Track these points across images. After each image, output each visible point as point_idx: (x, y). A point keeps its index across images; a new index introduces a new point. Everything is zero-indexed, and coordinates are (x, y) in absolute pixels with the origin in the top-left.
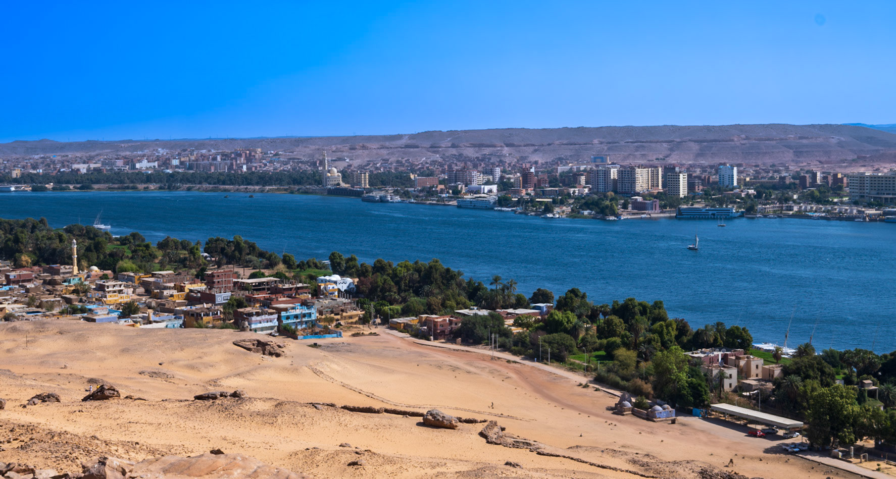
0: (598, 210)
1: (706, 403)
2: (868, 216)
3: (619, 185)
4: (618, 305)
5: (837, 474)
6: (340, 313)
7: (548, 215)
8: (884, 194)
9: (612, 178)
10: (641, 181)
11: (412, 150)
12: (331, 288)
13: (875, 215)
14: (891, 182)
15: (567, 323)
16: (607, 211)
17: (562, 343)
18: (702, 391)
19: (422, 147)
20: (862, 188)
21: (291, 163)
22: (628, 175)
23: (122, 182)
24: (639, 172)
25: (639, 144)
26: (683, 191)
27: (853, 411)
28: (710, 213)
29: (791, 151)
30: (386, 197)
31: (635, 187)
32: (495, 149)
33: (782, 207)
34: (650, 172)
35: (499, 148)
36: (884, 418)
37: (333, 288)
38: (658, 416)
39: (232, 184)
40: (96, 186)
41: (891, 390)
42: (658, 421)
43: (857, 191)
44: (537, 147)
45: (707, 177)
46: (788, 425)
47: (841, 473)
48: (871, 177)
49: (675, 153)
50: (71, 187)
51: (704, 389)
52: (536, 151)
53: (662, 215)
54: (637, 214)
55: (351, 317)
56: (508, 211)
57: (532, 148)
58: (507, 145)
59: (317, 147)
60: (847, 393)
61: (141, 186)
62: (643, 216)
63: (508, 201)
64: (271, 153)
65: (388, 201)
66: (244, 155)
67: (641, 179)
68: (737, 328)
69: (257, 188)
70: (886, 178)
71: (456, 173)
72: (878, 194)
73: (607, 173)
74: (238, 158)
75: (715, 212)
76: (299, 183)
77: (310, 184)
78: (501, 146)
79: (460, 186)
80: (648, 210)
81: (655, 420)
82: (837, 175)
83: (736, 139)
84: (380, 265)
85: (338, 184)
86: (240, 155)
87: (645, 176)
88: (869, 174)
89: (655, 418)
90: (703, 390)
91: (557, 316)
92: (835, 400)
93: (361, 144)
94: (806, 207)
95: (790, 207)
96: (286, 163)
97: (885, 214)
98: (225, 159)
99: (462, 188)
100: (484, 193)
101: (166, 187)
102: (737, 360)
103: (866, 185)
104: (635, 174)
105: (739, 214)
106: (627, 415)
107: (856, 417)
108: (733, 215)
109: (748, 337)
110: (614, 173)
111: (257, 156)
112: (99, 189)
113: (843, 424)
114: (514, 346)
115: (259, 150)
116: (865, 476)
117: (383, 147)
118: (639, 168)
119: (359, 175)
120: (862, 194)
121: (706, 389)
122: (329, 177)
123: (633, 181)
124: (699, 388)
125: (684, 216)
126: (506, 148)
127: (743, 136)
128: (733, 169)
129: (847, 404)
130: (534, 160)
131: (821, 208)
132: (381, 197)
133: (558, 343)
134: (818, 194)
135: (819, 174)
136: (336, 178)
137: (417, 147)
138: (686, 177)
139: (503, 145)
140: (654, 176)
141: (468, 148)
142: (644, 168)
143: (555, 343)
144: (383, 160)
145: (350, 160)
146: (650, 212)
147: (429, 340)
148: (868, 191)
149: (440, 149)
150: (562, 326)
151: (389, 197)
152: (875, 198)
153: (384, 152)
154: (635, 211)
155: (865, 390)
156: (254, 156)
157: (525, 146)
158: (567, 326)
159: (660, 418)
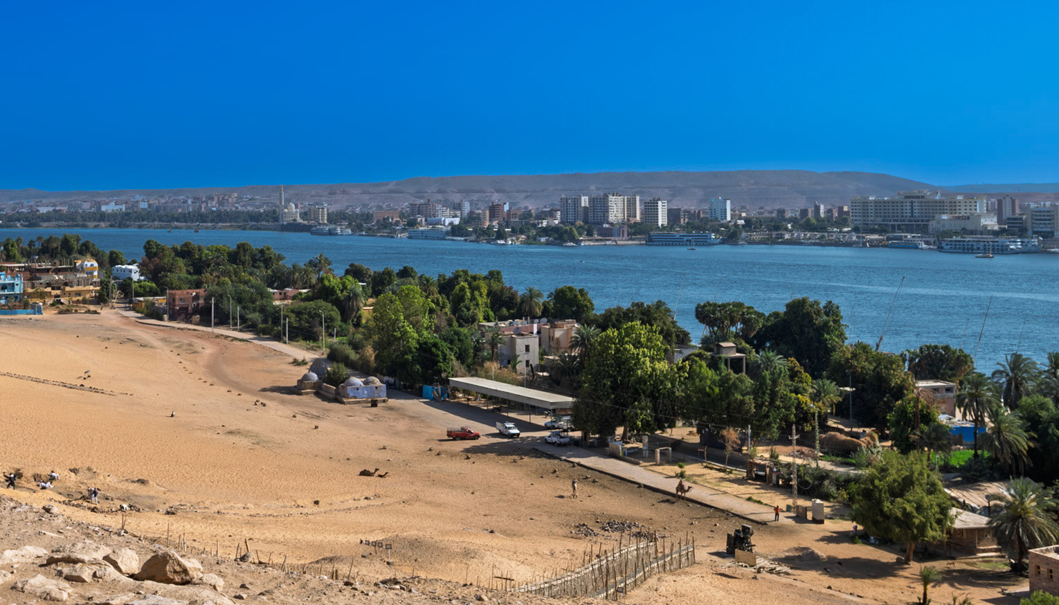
0: (557, 236)
1: (444, 375)
2: (868, 242)
3: (590, 215)
4: (444, 279)
5: (594, 482)
6: (62, 287)
7: (499, 242)
8: (890, 221)
9: (583, 205)
10: (615, 210)
11: (395, 195)
12: (89, 265)
13: (877, 240)
14: (899, 208)
15: (342, 291)
16: (566, 236)
17: (315, 313)
18: (438, 356)
19: (406, 193)
20: (866, 214)
21: (265, 207)
22: (600, 205)
23: (73, 220)
24: (613, 200)
25: (639, 189)
26: (662, 220)
27: (654, 370)
28: (685, 239)
29: (804, 197)
30: (335, 229)
31: (608, 217)
32: (484, 195)
33: (771, 235)
34: (626, 200)
35: (488, 194)
36: (709, 382)
37: (92, 265)
38: (351, 394)
39: (186, 221)
40: (45, 224)
41: (772, 361)
42: (349, 403)
43: (860, 218)
44: (529, 194)
45: (697, 212)
46: (552, 404)
47: (606, 481)
48: (875, 202)
49: (678, 198)
50: (18, 225)
51: (443, 352)
52: (527, 197)
53: (630, 242)
54: (601, 240)
55: (78, 293)
56: (460, 240)
57: (523, 195)
58: (497, 191)
59: (296, 192)
60: (649, 340)
61: (91, 224)
62: (608, 243)
63: (463, 230)
64: (246, 198)
65: (337, 234)
66: (216, 199)
67: (615, 207)
68: (571, 289)
69: (210, 224)
70: (893, 202)
71: (419, 207)
72: (884, 221)
73: (577, 201)
74: (209, 202)
75: (691, 238)
76: (257, 221)
77: (268, 221)
78: (491, 192)
79: (419, 219)
80: (616, 237)
81: (345, 400)
82: (842, 208)
83: (744, 185)
84: (186, 249)
85: (295, 220)
86: (212, 199)
87: (620, 205)
88: (874, 199)
89: (347, 397)
90: (440, 353)
91: (329, 281)
92: (625, 349)
93: (342, 189)
94: (799, 235)
95: (781, 234)
96: (261, 207)
97: (888, 239)
98: (195, 202)
99: (421, 220)
100: (444, 225)
101: (117, 225)
102: (551, 330)
103: (870, 211)
104: (608, 202)
105: (718, 240)
106: (307, 393)
107: (656, 380)
108: (711, 241)
109: (586, 302)
110: (585, 201)
111: (230, 200)
112: (47, 227)
113: (636, 395)
114: (262, 323)
115: (236, 195)
116: (646, 486)
117: (365, 193)
118: (613, 196)
119: (317, 210)
120: (866, 222)
121: (448, 352)
122: (285, 213)
123: (606, 210)
124: (434, 350)
125: (655, 243)
126: (496, 194)
127: (752, 181)
128: (725, 202)
129: (645, 356)
130: (525, 205)
131: (816, 235)
132: (329, 230)
133: (310, 312)
134: (816, 223)
135: (822, 207)
136: (293, 214)
137: (402, 193)
138: (666, 204)
139: (493, 190)
140: (631, 204)
141: (456, 194)
142: (620, 196)
143: (305, 314)
144: (363, 205)
145: (328, 205)
146: (616, 239)
147: (161, 319)
148: (872, 218)
149: (426, 195)
150: (333, 295)
151: (339, 229)
152: (880, 225)
153: (366, 197)
154: (599, 237)
155: (720, 358)
156: (227, 200)
157: (516, 192)
158: (340, 295)
159: (355, 397)
